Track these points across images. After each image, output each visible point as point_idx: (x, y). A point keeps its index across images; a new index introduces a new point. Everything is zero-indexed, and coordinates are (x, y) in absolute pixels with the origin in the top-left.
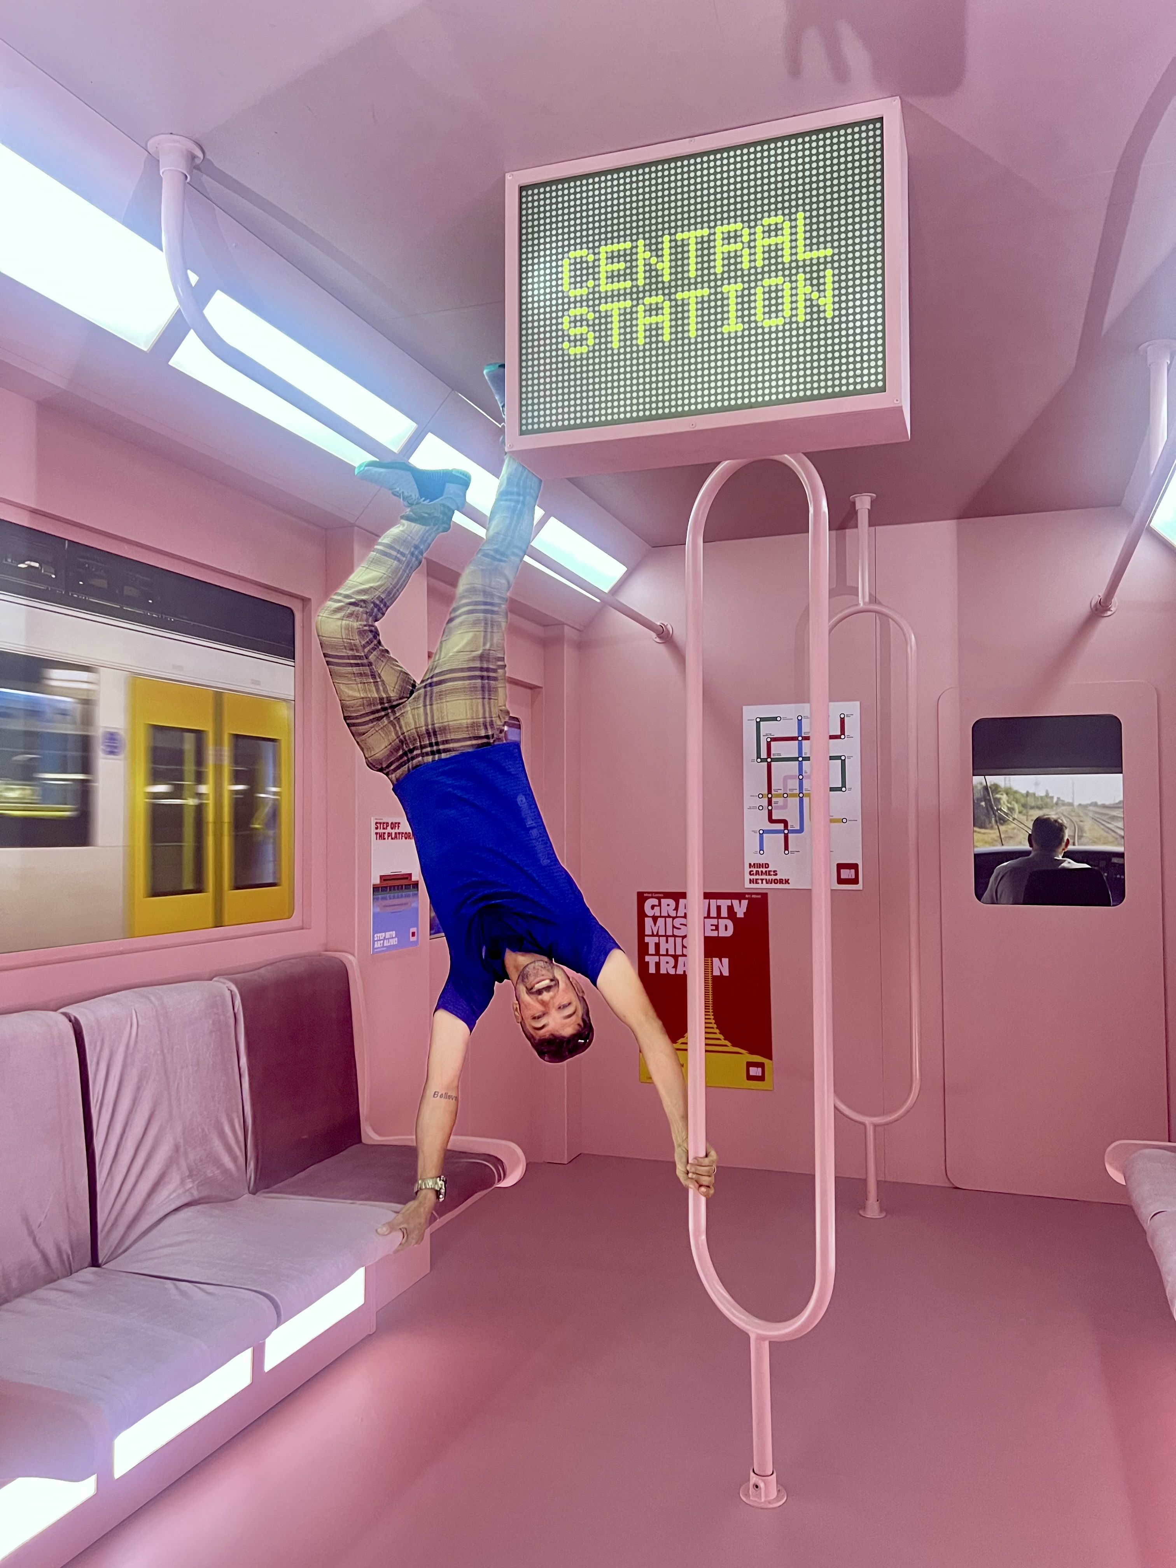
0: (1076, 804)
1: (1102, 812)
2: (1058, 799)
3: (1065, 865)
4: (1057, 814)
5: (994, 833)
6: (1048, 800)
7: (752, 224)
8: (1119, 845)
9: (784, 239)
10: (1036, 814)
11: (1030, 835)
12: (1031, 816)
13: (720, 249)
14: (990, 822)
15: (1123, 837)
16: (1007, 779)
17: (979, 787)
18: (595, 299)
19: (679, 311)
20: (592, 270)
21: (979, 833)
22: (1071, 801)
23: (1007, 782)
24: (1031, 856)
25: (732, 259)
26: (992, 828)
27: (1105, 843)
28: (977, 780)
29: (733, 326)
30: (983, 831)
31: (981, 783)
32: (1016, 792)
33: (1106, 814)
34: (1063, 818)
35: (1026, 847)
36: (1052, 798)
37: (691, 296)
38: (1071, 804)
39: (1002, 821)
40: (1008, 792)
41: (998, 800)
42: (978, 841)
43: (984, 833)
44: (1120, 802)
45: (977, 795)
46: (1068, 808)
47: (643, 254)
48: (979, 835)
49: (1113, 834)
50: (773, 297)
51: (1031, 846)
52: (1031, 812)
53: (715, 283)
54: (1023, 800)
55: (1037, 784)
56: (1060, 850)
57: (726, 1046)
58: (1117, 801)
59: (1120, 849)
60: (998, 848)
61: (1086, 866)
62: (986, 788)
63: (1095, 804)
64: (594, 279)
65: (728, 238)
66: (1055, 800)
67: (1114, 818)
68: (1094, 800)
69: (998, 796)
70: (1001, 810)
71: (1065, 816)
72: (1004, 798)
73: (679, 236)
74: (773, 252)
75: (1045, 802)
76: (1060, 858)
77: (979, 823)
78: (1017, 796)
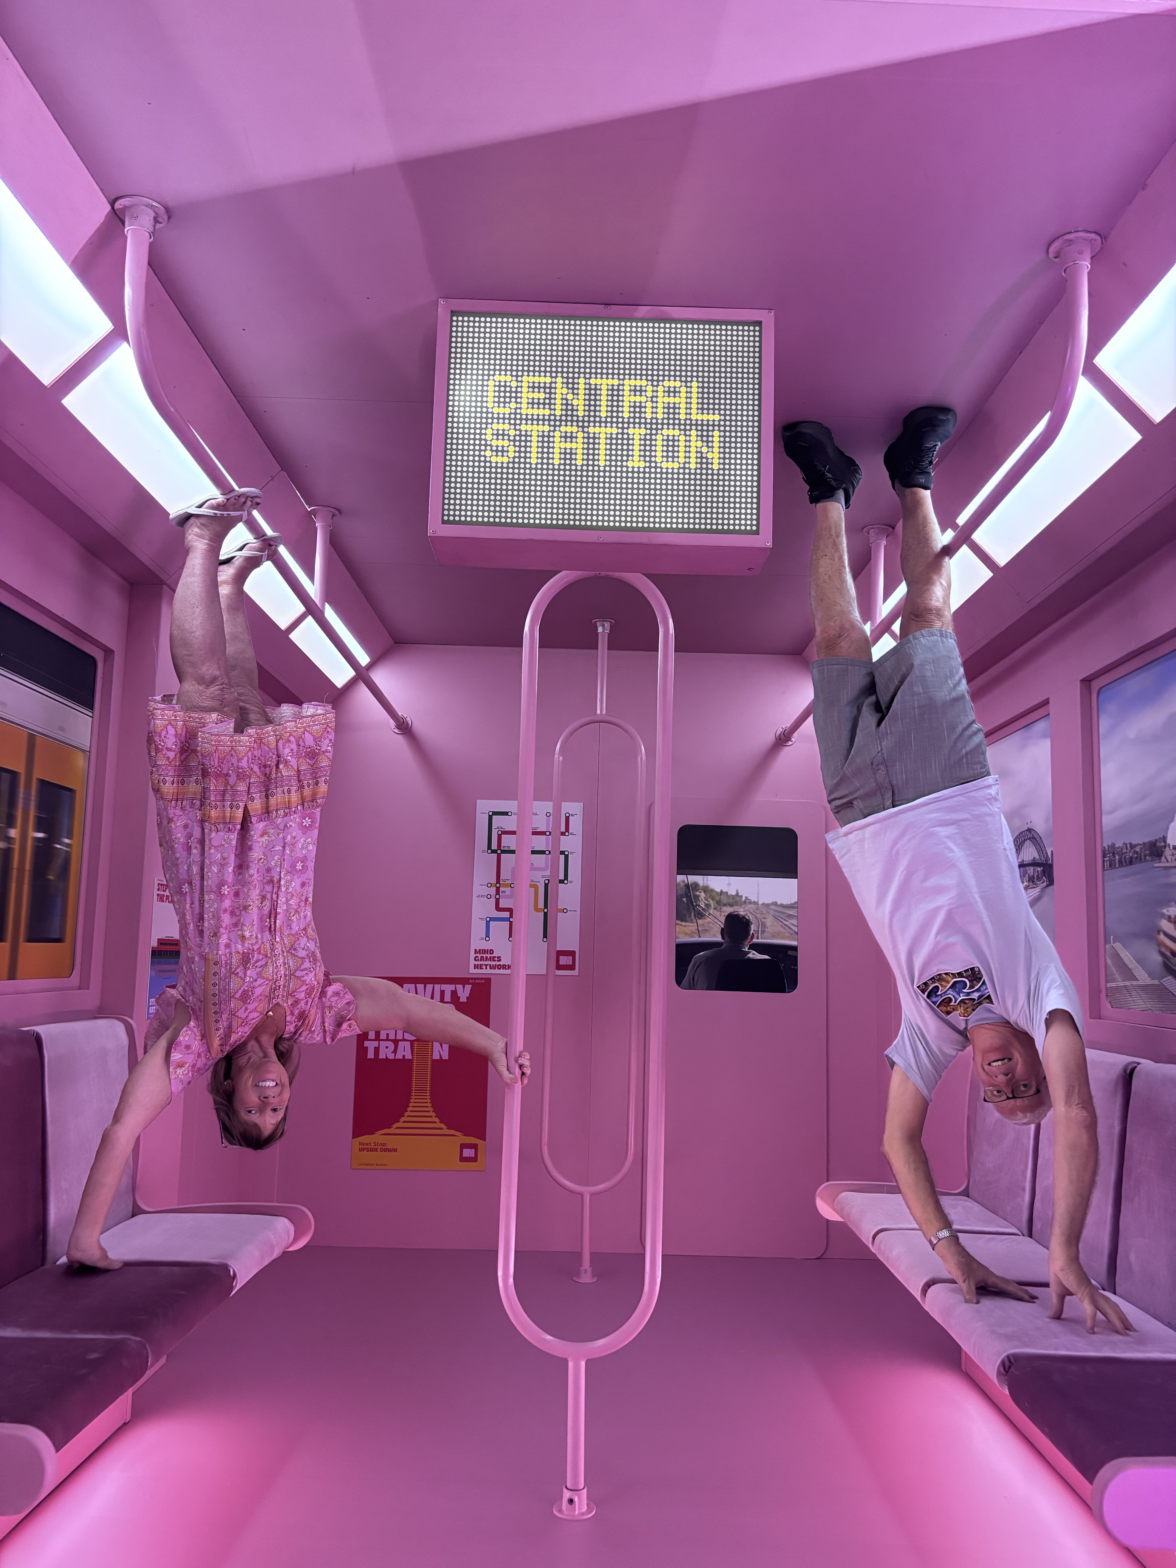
0: (760, 903)
1: (780, 911)
2: (746, 897)
3: (750, 955)
4: (744, 911)
5: (693, 926)
6: (738, 899)
7: (655, 383)
8: (794, 939)
9: (681, 400)
10: (728, 910)
11: (722, 928)
12: (724, 912)
13: (628, 399)
14: (690, 916)
15: (797, 933)
16: (705, 879)
17: (682, 884)
18: (515, 419)
19: (591, 441)
20: (516, 395)
21: (681, 925)
22: (756, 901)
23: (705, 881)
24: (723, 947)
25: (638, 408)
26: (691, 921)
27: (782, 938)
28: (680, 878)
29: (636, 462)
30: (684, 923)
31: (684, 882)
32: (712, 890)
33: (784, 913)
34: (749, 915)
35: (719, 939)
36: (742, 896)
37: (603, 432)
38: (756, 903)
39: (700, 915)
40: (706, 889)
41: (697, 897)
42: (680, 933)
43: (685, 926)
44: (795, 903)
45: (680, 892)
46: (754, 906)
47: (560, 390)
48: (682, 927)
49: (790, 930)
50: (671, 444)
51: (723, 938)
52: (724, 909)
53: (624, 424)
54: (717, 898)
55: (729, 884)
56: (747, 943)
57: (441, 1129)
58: (793, 902)
59: (794, 943)
60: (696, 939)
61: (767, 957)
62: (687, 886)
63: (775, 904)
64: (516, 402)
65: (635, 391)
66: (744, 899)
67: (790, 916)
68: (775, 901)
69: (698, 893)
70: (699, 905)
71: (751, 913)
72: (703, 895)
73: (593, 381)
74: (673, 410)
75: (736, 899)
76: (746, 949)
77: (681, 916)
78: (713, 894)
